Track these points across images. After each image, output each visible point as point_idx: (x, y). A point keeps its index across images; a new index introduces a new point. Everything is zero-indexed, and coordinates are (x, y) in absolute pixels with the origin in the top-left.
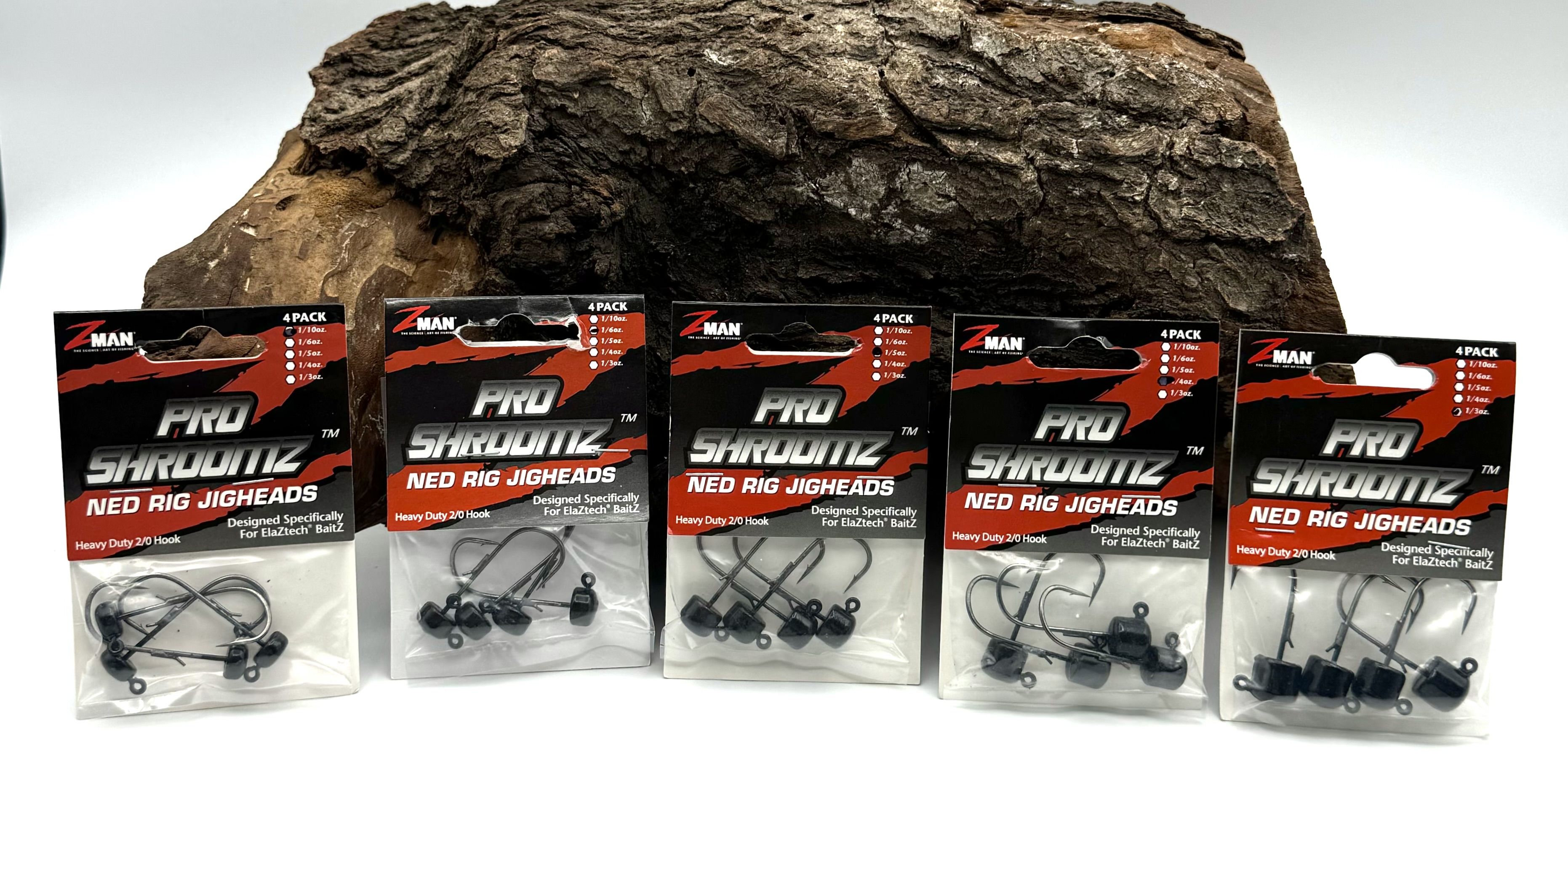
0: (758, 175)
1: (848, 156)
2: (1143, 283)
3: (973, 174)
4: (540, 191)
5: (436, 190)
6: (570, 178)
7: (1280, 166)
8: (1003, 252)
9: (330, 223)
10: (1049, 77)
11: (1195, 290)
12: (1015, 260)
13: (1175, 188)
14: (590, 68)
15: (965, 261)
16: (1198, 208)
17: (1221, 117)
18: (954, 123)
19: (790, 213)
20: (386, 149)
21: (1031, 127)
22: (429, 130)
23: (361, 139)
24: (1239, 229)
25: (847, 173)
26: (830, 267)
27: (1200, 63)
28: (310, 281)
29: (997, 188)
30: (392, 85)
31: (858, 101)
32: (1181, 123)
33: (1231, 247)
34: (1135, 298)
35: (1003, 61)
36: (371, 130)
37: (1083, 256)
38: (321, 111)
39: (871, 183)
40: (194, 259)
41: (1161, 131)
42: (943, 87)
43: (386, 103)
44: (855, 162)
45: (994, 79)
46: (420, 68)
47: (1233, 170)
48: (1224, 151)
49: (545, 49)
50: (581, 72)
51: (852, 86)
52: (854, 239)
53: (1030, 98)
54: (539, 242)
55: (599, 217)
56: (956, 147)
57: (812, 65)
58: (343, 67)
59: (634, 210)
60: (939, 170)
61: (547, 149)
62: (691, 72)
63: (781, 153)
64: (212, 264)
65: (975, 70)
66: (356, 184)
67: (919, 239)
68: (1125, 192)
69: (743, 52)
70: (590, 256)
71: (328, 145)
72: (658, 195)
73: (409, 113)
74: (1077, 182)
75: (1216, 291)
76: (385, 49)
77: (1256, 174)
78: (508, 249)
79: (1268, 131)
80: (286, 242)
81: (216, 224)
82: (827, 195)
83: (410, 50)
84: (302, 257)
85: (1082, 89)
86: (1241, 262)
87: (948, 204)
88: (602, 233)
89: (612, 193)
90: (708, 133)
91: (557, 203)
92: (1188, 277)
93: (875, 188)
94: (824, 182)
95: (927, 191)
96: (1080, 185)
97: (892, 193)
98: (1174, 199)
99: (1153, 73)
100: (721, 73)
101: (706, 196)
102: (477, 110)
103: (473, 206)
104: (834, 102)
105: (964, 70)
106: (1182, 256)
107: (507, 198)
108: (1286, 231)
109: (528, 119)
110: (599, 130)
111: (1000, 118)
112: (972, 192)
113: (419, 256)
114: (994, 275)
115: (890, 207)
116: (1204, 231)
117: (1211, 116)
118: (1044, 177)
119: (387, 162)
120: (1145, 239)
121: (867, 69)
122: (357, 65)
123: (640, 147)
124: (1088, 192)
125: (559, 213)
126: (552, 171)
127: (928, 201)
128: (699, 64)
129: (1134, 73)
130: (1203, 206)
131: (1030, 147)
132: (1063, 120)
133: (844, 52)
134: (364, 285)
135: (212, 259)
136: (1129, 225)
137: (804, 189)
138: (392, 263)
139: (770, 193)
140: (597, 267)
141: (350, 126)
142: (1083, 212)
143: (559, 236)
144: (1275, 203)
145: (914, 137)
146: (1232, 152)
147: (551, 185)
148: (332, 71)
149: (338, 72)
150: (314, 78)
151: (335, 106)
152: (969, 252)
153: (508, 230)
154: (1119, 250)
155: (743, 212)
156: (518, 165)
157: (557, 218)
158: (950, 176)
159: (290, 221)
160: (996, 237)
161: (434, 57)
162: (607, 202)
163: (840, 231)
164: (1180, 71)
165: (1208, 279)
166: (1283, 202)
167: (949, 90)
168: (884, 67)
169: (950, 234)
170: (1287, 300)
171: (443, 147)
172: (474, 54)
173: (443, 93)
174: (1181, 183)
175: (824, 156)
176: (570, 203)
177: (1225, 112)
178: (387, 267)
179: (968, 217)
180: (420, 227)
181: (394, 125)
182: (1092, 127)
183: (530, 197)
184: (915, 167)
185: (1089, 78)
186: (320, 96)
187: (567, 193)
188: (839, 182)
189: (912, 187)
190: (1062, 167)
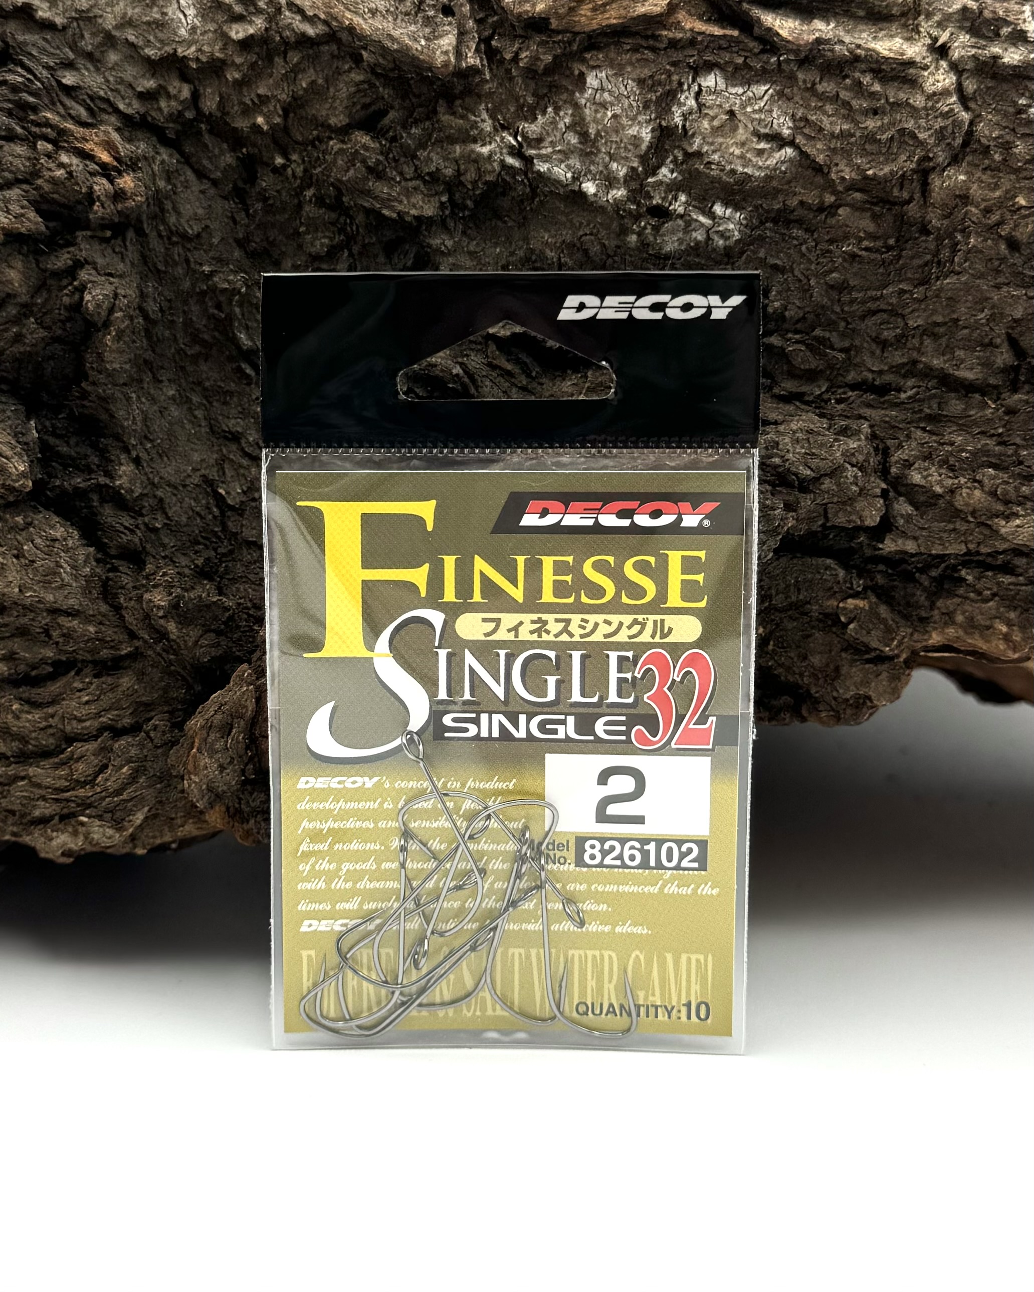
0: (405, 124)
1: (577, 68)
3: (826, 87)
8: (889, 248)
12: (916, 261)
15: (815, 274)
19: (469, 203)
25: (576, 106)
29: (875, 112)
39: (624, 121)
44: (592, 81)
52: (595, 249)
55: (90, 198)
56: (792, 31)
60: (758, 82)
63: (446, 64)
67: (722, 235)
70: (75, 279)
82: (540, 157)
87: (777, 155)
88: (97, 234)
89: (117, 159)
90: (303, 41)
93: (633, 131)
94: (532, 129)
95: (735, 129)
97: (666, 139)
110: (97, 54)
112: (826, 122)
115: (664, 171)
118: (970, 86)
123: (177, 83)
125: (12, 193)
127: (738, 152)
131: (939, 24)
137: (494, 149)
139: (429, 159)
140: (87, 297)
143: (11, 236)
145: (709, 21)
152: (823, 254)
155: (376, 198)
158: (780, 94)
160: (875, 217)
163: (567, 235)
169: (783, 217)
175: (530, 73)
176: (33, 173)
179: (819, 180)
184: (710, 81)
187: (29, 159)
188: (561, 125)
189: (706, 124)
190: (1006, 60)
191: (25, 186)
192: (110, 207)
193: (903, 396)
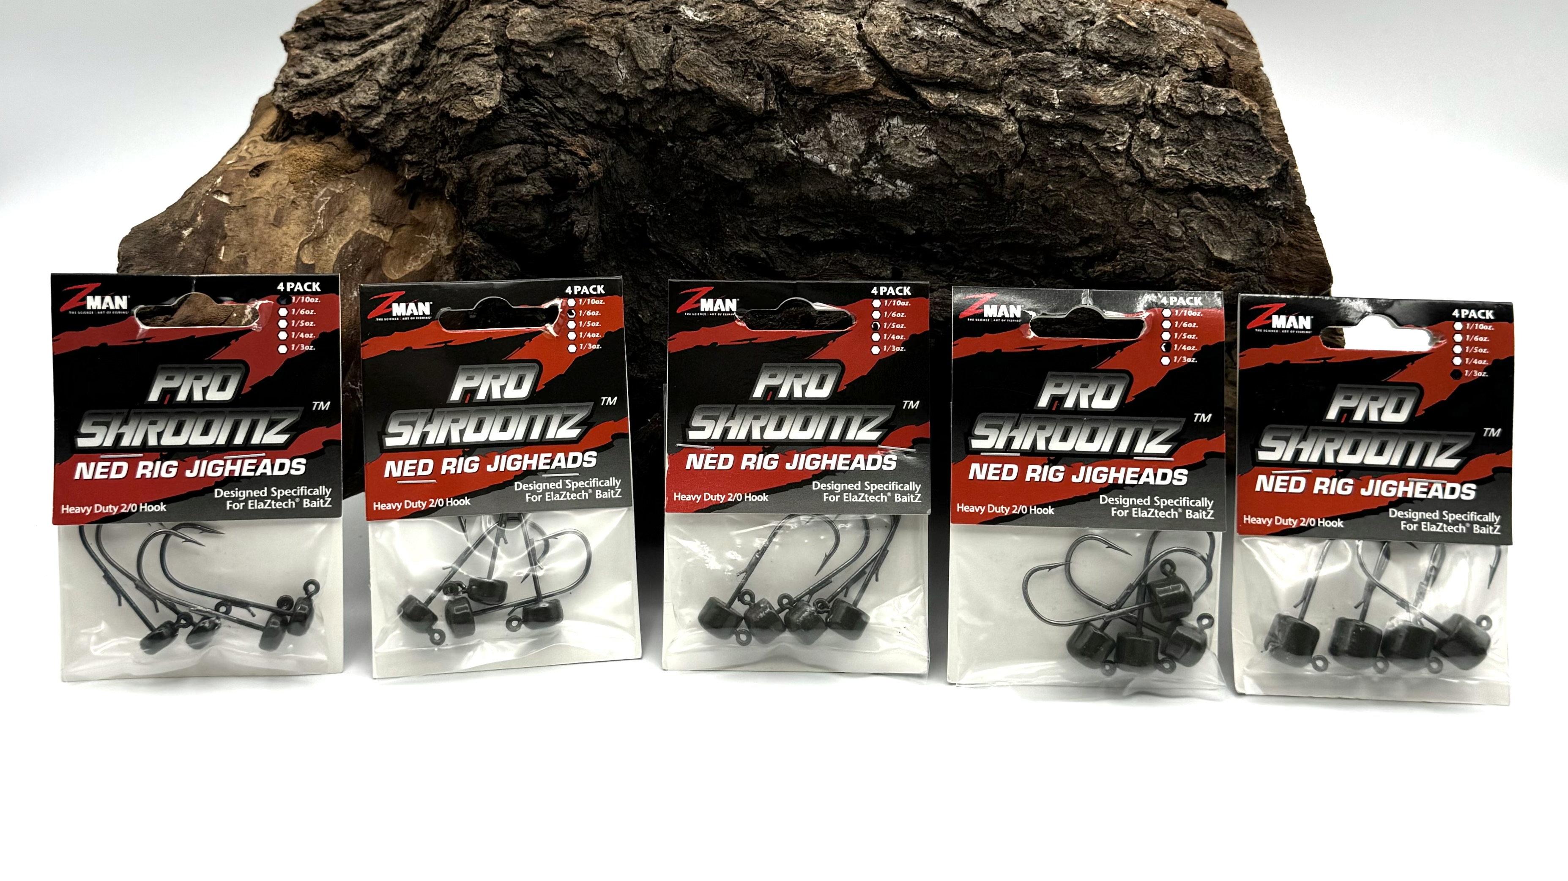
0: (737, 132)
1: (827, 111)
2: (1126, 234)
3: (954, 127)
4: (516, 152)
5: (411, 154)
6: (546, 139)
7: (1264, 112)
8: (985, 206)
9: (304, 189)
10: (1029, 27)
11: (1179, 240)
12: (998, 214)
13: (1158, 136)
14: (564, 26)
15: (948, 216)
16: (1181, 157)
17: (1203, 64)
18: (934, 75)
19: (770, 170)
20: (360, 113)
21: (1012, 78)
22: (403, 94)
23: (334, 103)
24: (1222, 177)
25: (826, 128)
26: (811, 224)
27: (1181, 10)
28: (285, 249)
29: (978, 141)
30: (364, 49)
31: (836, 55)
32: (1162, 71)
33: (1214, 196)
34: (1119, 249)
35: (982, 11)
36: (344, 94)
37: (1066, 208)
38: (293, 76)
39: (851, 138)
40: (168, 228)
41: (1142, 80)
42: (922, 40)
43: (358, 67)
44: (834, 118)
45: (974, 30)
46: (393, 31)
47: (1216, 118)
48: (1206, 99)
49: (518, 8)
50: (556, 31)
51: (830, 40)
52: (835, 196)
53: (1010, 49)
54: (516, 204)
55: (576, 178)
56: (936, 100)
57: (789, 19)
58: (315, 31)
59: (613, 170)
60: (919, 123)
61: (522, 110)
62: (667, 29)
63: (760, 109)
64: (186, 233)
65: (954, 21)
66: (330, 149)
67: (900, 194)
68: (1107, 142)
69: (719, 7)
70: (568, 218)
71: (301, 110)
72: (636, 155)
73: (383, 76)
74: (1058, 133)
75: (1200, 240)
76: (358, 13)
77: (1239, 121)
78: (485, 212)
79: (1251, 77)
80: (260, 209)
81: (189, 193)
83: (383, 13)
84: (276, 224)
85: (1062, 38)
86: (1225, 210)
87: (929, 158)
88: (580, 195)
89: (589, 153)
90: (685, 91)
91: (534, 165)
92: (1172, 227)
93: (855, 143)
94: (804, 138)
95: (907, 145)
96: (1062, 136)
97: (872, 148)
98: (1156, 148)
99: (1133, 20)
100: (697, 30)
101: (684, 155)
102: (451, 72)
103: (449, 169)
104: (812, 56)
105: (943, 21)
106: (1166, 206)
107: (483, 160)
108: (1269, 179)
109: (503, 79)
110: (575, 90)
111: (979, 70)
112: (953, 145)
113: (396, 221)
114: (977, 229)
115: (871, 163)
116: (1187, 180)
117: (1193, 63)
118: (1026, 129)
119: (361, 126)
120: (1128, 189)
121: (844, 23)
122: (329, 29)
123: (616, 106)
124: (1069, 142)
125: (536, 175)
126: (528, 132)
127: (908, 155)
128: (675, 20)
129: (1115, 21)
130: (1186, 155)
131: (1011, 98)
132: (1044, 70)
133: (820, 6)
134: (341, 251)
135: (186, 227)
136: (1111, 176)
137: (783, 146)
138: (368, 229)
139: (749, 150)
140: (576, 229)
141: (323, 91)
142: (1065, 164)
143: (536, 197)
144: (1259, 150)
145: (893, 90)
146: (1215, 99)
147: (527, 147)
148: (304, 35)
149: (310, 37)
150: (286, 43)
151: (308, 70)
152: (951, 206)
153: (484, 193)
154: (1102, 200)
155: (721, 170)
156: (493, 126)
157: (534, 180)
158: (930, 129)
159: (264, 188)
160: (977, 191)
161: (407, 19)
162: (584, 162)
163: (821, 187)
164: (1161, 18)
165: (1192, 229)
166: (1266, 149)
167: (928, 42)
168: (862, 20)
169: (931, 188)
170: (1272, 248)
171: (418, 110)
172: (446, 15)
173: (416, 55)
174: (1163, 132)
175: (803, 111)
176: (546, 164)
177: (1207, 58)
178: (363, 232)
179: (949, 171)
180: (396, 192)
181: (367, 88)
182: (1072, 77)
183: (506, 159)
184: (894, 121)
185: (1069, 27)
186: (292, 61)
187: (543, 155)
188: (818, 138)
189: (892, 141)
190: (1044, 118)
191: (542, 170)
192: (587, 183)
193: (991, 276)
